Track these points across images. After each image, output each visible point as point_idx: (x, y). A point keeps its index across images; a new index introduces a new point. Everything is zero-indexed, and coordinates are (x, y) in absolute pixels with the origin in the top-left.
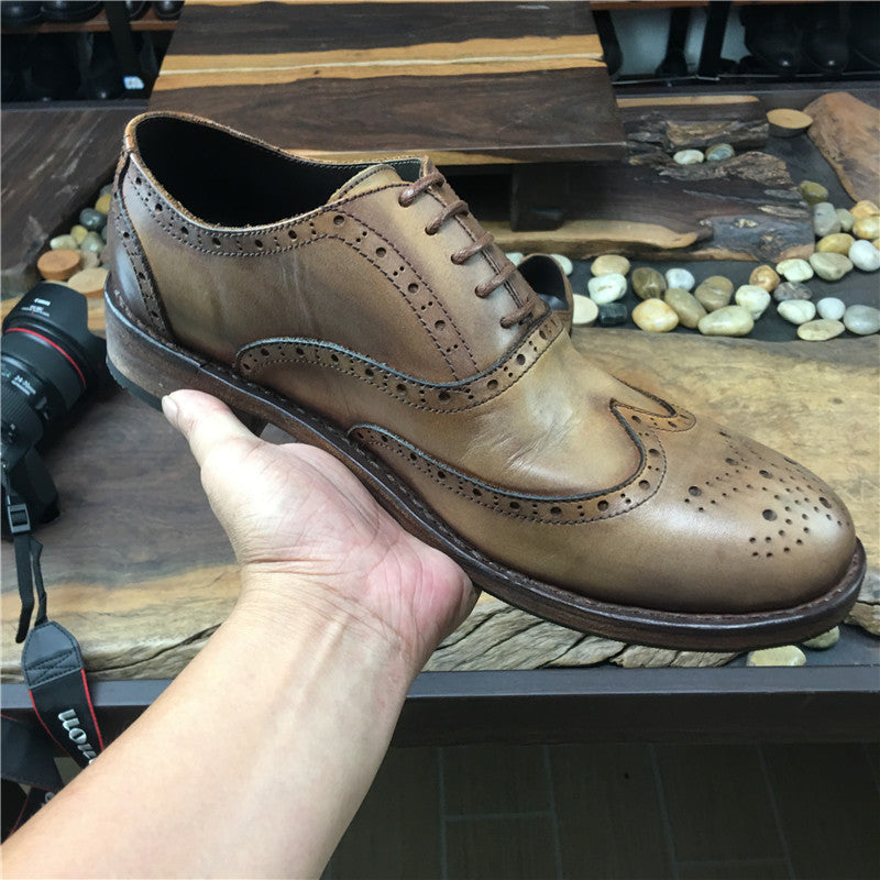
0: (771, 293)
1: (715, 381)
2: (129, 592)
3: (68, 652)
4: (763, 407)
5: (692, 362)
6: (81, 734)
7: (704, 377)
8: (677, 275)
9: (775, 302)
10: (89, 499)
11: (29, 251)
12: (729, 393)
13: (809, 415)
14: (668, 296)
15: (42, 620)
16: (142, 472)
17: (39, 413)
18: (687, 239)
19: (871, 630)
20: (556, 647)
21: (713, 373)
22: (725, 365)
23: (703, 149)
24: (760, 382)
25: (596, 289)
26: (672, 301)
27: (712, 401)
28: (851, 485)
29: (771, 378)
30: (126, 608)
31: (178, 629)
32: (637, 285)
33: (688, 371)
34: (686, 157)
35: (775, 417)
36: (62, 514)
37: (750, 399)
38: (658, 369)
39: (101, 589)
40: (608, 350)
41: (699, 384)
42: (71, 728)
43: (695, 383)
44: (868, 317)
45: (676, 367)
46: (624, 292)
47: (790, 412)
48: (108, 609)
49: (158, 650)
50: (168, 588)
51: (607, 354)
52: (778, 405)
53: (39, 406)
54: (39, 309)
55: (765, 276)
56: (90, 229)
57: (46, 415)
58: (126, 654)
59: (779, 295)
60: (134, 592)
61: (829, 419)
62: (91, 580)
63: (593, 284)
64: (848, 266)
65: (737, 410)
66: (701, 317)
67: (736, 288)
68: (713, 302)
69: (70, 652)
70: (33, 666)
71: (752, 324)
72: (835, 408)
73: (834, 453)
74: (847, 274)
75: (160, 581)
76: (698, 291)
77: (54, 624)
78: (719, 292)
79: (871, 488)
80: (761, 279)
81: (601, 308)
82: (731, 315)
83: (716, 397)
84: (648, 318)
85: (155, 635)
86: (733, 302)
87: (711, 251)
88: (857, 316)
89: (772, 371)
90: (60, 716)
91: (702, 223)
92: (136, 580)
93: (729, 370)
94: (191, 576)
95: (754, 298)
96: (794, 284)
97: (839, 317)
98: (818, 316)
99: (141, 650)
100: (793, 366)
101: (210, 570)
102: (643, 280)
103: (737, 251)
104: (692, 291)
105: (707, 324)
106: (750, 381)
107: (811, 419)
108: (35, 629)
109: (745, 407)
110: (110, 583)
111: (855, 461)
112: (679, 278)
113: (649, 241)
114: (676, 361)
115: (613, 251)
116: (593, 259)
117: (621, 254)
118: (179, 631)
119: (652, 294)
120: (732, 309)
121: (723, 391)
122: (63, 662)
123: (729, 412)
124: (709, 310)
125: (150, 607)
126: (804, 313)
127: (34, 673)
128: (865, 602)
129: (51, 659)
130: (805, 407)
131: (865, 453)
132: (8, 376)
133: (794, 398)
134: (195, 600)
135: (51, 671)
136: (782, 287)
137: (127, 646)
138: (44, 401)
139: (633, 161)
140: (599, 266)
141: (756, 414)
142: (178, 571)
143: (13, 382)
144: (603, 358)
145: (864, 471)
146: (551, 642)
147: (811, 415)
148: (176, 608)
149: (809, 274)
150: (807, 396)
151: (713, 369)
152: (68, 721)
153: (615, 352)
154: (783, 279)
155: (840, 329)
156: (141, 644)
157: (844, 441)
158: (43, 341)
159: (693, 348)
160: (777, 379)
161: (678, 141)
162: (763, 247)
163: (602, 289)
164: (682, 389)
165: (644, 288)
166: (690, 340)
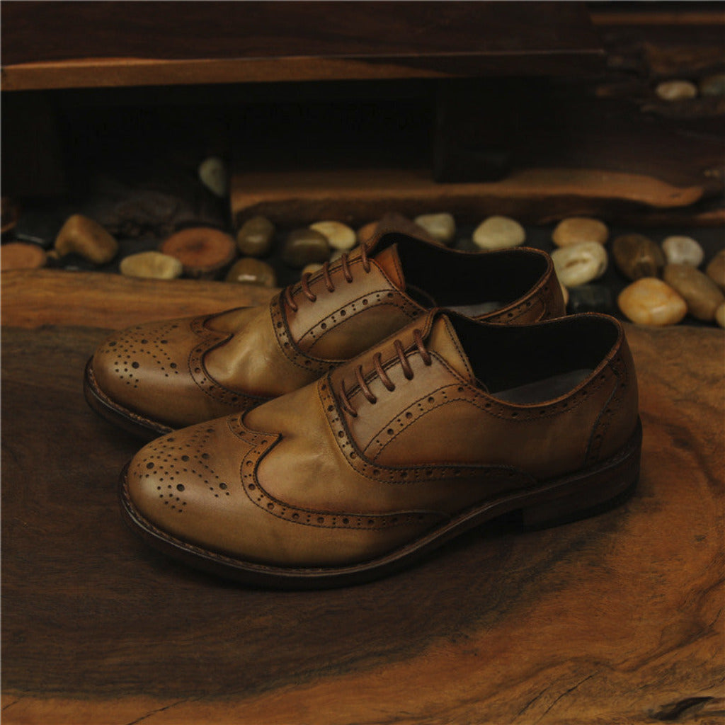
5: (717, 368)
8: (680, 246)
14: (668, 274)
18: (687, 196)
23: (695, 80)
25: (563, 265)
26: (676, 282)
32: (621, 259)
33: (713, 381)
34: (673, 91)
38: (667, 379)
45: (694, 375)
46: (604, 268)
63: (558, 258)
66: (719, 304)
76: (712, 268)
81: (572, 291)
84: (643, 307)
91: (708, 173)
102: (629, 251)
104: (702, 267)
112: (683, 251)
113: (635, 196)
114: (694, 367)
115: (582, 211)
116: (554, 225)
119: (645, 272)
139: (601, 92)
140: (563, 233)
161: (660, 69)
163: (571, 264)
164: (706, 407)
165: (634, 263)
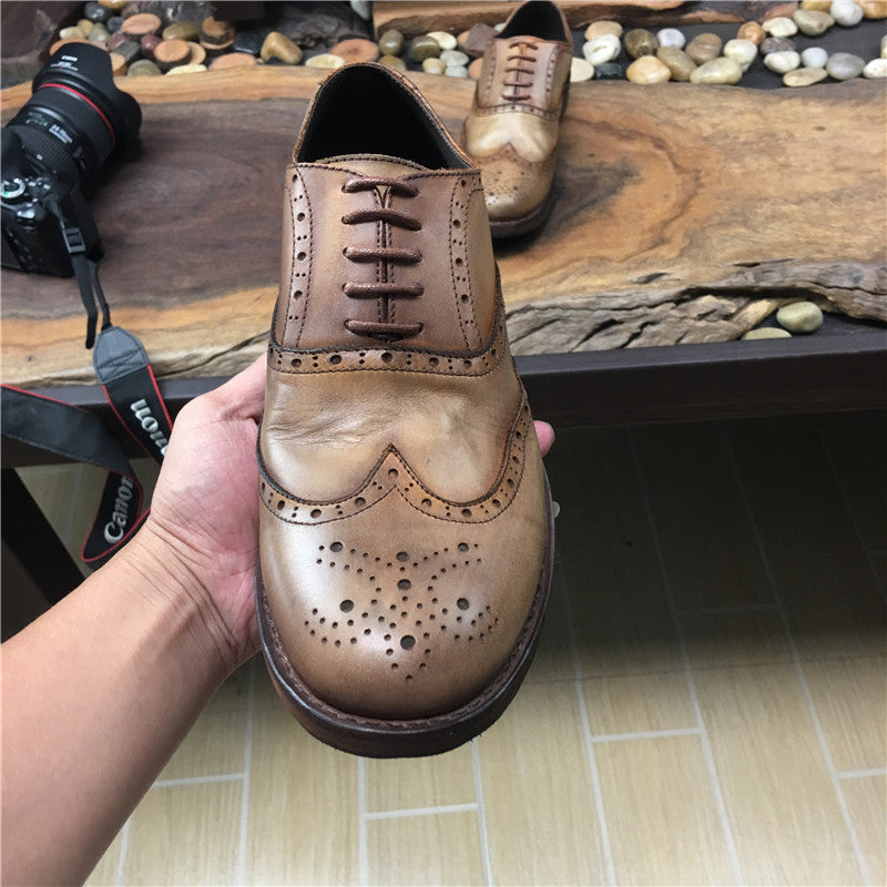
0: (759, 46)
1: (706, 119)
2: (177, 312)
3: (135, 352)
4: (751, 138)
5: (685, 104)
6: (152, 423)
7: (697, 115)
8: (668, 35)
9: (761, 55)
10: (129, 241)
11: (41, 40)
12: (720, 127)
13: (795, 141)
14: (660, 53)
15: (107, 325)
16: (177, 218)
17: (77, 161)
19: (851, 314)
20: (569, 342)
21: (704, 112)
22: (716, 105)
24: (748, 117)
25: (591, 51)
26: (664, 57)
27: (705, 135)
28: (833, 196)
29: (759, 113)
30: (177, 325)
31: (227, 338)
32: (629, 45)
33: (682, 112)
35: (763, 144)
36: (106, 254)
37: (740, 131)
38: (653, 111)
39: (152, 311)
40: (605, 98)
41: (693, 121)
42: (143, 417)
43: (688, 121)
44: (849, 62)
45: (670, 109)
46: (617, 53)
47: (777, 140)
48: (161, 325)
49: (211, 356)
50: (213, 307)
51: (606, 101)
52: (766, 134)
53: (76, 155)
54: (68, 65)
55: (752, 31)
56: (94, 22)
57: (82, 163)
58: (181, 360)
59: (765, 48)
60: (183, 312)
61: (814, 144)
62: (143, 304)
63: (587, 48)
64: (829, 21)
65: (728, 141)
66: (692, 70)
67: (724, 43)
68: (703, 56)
69: (136, 351)
70: (104, 365)
71: (740, 74)
72: (818, 135)
73: (818, 170)
74: (829, 30)
75: (205, 302)
76: (688, 48)
77: (118, 328)
78: (708, 47)
79: (852, 197)
80: (748, 34)
81: (596, 68)
82: (720, 66)
83: (708, 131)
84: (642, 74)
85: (206, 344)
86: (721, 54)
87: (700, 14)
88: (839, 62)
89: (760, 107)
90: (133, 407)
92: (182, 302)
93: (720, 108)
94: (233, 297)
95: (741, 51)
96: (780, 39)
97: (822, 64)
98: (802, 65)
99: (195, 357)
100: (780, 102)
101: (249, 292)
102: (635, 40)
103: (726, 13)
104: (683, 49)
105: (698, 75)
106: (740, 117)
107: (796, 145)
108: (102, 334)
109: (735, 138)
110: (160, 306)
111: (835, 176)
112: (670, 38)
114: (670, 104)
115: (606, 17)
116: (587, 26)
117: (614, 20)
118: (228, 340)
119: (645, 52)
120: (721, 60)
121: (714, 126)
122: (131, 361)
123: (720, 143)
124: (698, 63)
125: (199, 323)
126: (789, 63)
127: (105, 371)
128: (845, 288)
129: (119, 358)
130: (791, 135)
131: (846, 169)
132: (45, 124)
133: (780, 128)
134: (238, 316)
135: (121, 368)
136: (768, 41)
137: (182, 354)
138: (79, 150)
140: (592, 31)
141: (746, 143)
142: (221, 294)
143: (51, 130)
144: (602, 105)
145: (845, 184)
146: (564, 337)
147: (796, 142)
148: (224, 322)
149: (793, 30)
150: (792, 126)
151: (704, 109)
152: (140, 411)
153: (613, 99)
154: (769, 35)
155: (822, 75)
156: (195, 352)
157: (827, 160)
158: (75, 95)
159: (686, 93)
160: (765, 113)
162: (749, 8)
163: (596, 50)
164: (676, 126)
165: (637, 47)
166: (681, 87)
